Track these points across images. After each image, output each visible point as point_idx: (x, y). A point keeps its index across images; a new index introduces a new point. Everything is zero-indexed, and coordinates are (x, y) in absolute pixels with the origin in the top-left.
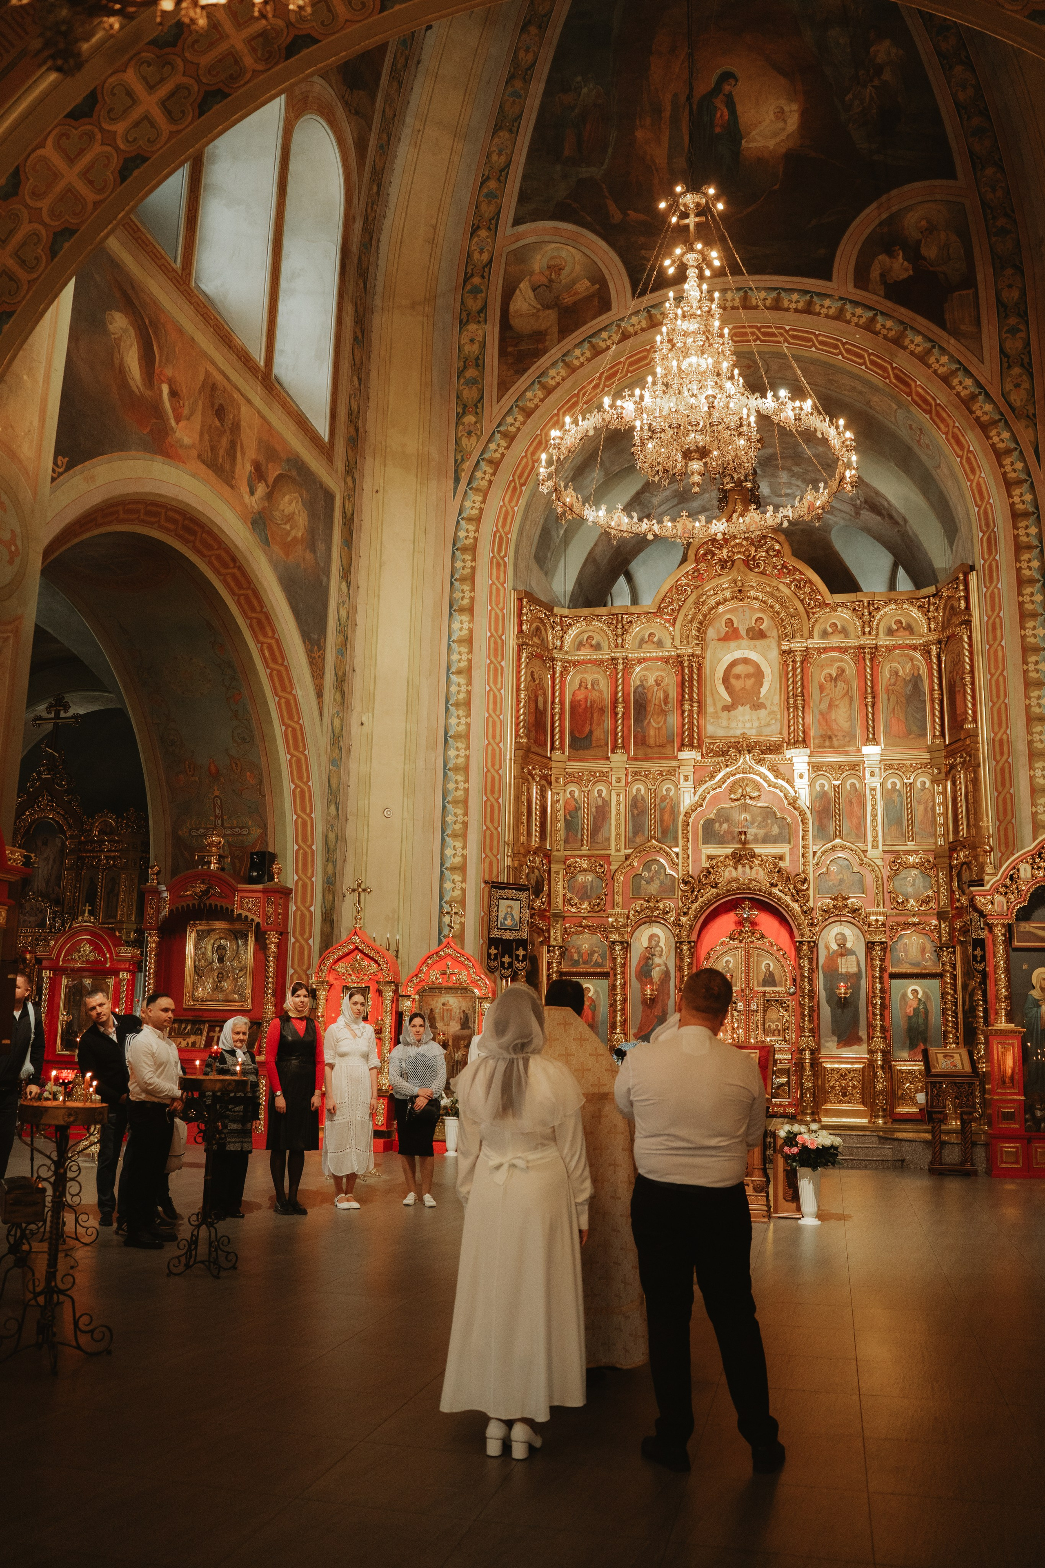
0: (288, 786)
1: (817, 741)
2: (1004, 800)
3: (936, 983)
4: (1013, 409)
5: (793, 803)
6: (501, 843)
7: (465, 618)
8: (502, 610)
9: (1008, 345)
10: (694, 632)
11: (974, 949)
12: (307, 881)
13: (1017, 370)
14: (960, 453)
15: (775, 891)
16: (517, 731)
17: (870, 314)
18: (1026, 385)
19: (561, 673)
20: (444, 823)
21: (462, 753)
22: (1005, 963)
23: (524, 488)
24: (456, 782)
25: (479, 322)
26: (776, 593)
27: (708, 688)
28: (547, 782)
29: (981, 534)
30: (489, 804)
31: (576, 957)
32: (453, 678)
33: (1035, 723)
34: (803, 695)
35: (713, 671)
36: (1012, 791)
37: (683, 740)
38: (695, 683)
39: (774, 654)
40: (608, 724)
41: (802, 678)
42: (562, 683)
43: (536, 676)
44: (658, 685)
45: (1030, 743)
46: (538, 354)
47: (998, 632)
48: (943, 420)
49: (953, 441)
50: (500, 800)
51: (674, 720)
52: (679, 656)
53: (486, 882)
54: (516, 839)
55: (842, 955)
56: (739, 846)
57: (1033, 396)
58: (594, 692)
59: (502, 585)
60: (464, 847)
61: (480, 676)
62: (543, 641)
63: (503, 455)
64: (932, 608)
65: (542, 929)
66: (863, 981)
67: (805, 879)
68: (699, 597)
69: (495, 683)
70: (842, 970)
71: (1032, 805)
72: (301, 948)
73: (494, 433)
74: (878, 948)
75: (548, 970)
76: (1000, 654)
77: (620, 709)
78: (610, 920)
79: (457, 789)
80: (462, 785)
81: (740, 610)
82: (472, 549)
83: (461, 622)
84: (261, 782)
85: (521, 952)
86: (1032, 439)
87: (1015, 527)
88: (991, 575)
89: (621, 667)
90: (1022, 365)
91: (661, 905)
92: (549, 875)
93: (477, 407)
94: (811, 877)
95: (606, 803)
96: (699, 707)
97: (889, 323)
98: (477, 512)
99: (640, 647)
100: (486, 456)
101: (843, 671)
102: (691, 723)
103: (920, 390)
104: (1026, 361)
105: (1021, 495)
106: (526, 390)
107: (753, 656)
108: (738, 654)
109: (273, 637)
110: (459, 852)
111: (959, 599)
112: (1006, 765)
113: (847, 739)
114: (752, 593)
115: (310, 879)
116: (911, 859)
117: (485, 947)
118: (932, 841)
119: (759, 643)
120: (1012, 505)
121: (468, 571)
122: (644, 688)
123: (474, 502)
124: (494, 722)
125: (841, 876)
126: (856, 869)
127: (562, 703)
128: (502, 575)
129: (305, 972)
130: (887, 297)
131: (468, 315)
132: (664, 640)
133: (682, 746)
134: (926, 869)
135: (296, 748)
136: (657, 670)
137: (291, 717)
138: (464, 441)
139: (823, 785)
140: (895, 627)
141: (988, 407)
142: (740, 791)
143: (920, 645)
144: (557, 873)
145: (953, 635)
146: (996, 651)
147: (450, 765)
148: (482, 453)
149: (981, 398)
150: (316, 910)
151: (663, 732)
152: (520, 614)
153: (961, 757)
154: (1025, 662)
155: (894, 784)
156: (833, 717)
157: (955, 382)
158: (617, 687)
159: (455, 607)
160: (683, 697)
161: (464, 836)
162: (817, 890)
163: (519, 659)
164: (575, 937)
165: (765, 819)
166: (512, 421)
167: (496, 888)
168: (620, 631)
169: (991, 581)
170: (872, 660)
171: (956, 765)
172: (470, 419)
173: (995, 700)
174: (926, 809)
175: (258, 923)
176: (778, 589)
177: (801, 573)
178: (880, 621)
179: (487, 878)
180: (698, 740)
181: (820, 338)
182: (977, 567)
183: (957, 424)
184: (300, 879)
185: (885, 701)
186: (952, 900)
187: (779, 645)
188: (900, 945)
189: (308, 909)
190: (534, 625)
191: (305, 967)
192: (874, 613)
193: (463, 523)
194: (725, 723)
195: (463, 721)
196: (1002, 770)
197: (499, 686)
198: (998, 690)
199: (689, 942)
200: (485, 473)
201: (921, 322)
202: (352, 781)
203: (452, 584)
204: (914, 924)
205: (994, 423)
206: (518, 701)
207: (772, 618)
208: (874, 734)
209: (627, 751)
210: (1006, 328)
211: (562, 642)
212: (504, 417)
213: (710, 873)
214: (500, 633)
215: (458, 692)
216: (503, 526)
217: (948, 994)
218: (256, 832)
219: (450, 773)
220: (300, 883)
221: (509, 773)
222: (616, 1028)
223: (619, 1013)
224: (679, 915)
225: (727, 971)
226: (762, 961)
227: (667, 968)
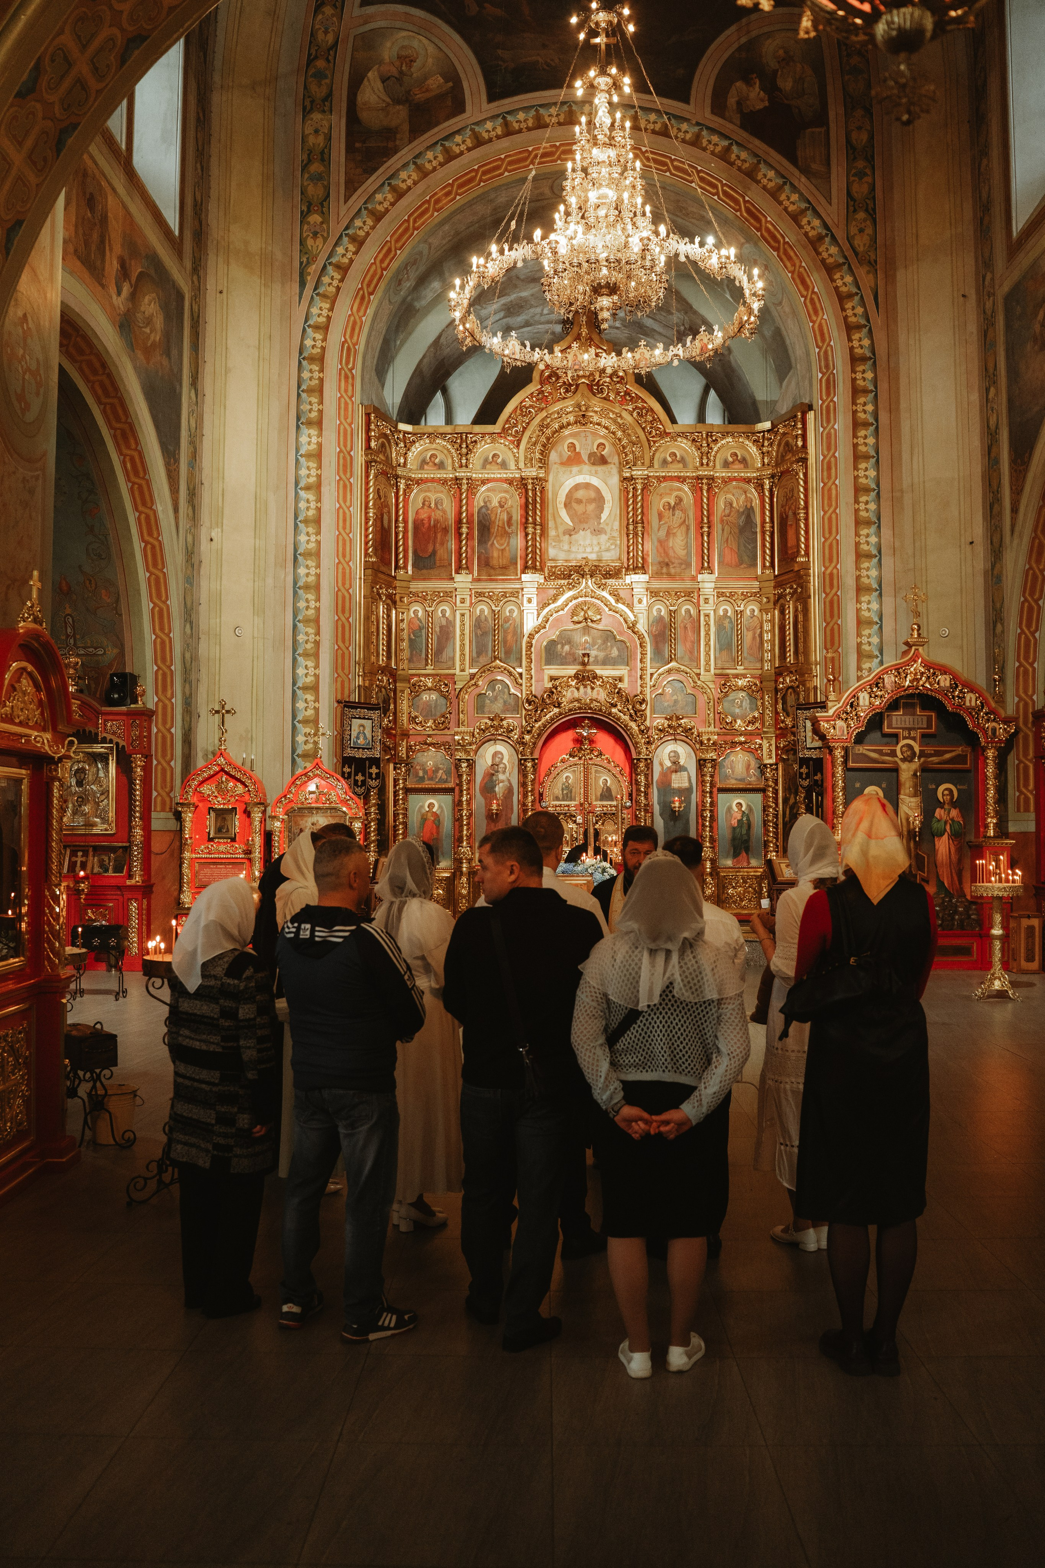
0: (146, 605)
1: (655, 568)
2: (832, 630)
3: (758, 797)
4: (856, 254)
5: (632, 627)
6: (352, 663)
7: (313, 432)
8: (350, 425)
9: (855, 188)
10: (538, 456)
11: (801, 767)
12: (167, 702)
13: (861, 215)
14: (805, 293)
15: (614, 710)
16: (366, 550)
17: (726, 143)
18: (869, 231)
19: (405, 490)
20: (295, 641)
21: (313, 571)
22: (843, 782)
23: (372, 297)
24: (307, 601)
25: (324, 111)
26: (619, 420)
27: (550, 511)
28: (392, 602)
29: (820, 375)
30: (340, 623)
31: (421, 774)
32: (302, 493)
33: (863, 559)
34: (643, 523)
35: (556, 495)
36: (839, 622)
37: (527, 562)
38: (538, 506)
39: (615, 480)
40: (452, 545)
41: (642, 506)
42: (406, 501)
43: (381, 494)
44: (502, 506)
45: (858, 578)
46: (389, 152)
47: (833, 471)
48: (790, 258)
49: (798, 281)
50: (351, 620)
51: (518, 542)
52: (522, 479)
53: (339, 702)
54: (367, 658)
55: (676, 772)
56: (580, 667)
57: (876, 242)
58: (438, 512)
59: (350, 398)
60: (317, 667)
61: (329, 492)
62: (387, 457)
63: (351, 261)
64: (766, 443)
65: (389, 747)
66: (694, 796)
67: (644, 700)
68: (543, 420)
69: (345, 501)
70: (675, 785)
71: (858, 636)
72: (164, 771)
73: (341, 236)
74: (709, 765)
75: (395, 786)
76: (834, 492)
77: (464, 530)
78: (456, 738)
79: (307, 608)
80: (313, 604)
81: (583, 434)
82: (320, 359)
83: (309, 436)
84: (118, 600)
85: (374, 770)
86: (873, 285)
87: (853, 371)
88: (828, 415)
89: (465, 487)
90: (867, 210)
91: (505, 723)
92: (395, 694)
93: (323, 206)
94: (648, 698)
95: (451, 624)
96: (541, 530)
97: (744, 155)
98: (324, 319)
99: (484, 467)
100: (334, 260)
101: (681, 500)
102: (534, 546)
103: (770, 226)
104: (871, 205)
105: (860, 340)
106: (375, 192)
107: (595, 481)
108: (581, 479)
109: (136, 449)
110: (311, 671)
111: (797, 437)
112: (835, 598)
113: (683, 566)
114: (596, 419)
115: (170, 700)
116: (741, 683)
117: (339, 766)
118: (759, 665)
119: (600, 469)
120: (852, 349)
121: (315, 382)
122: (488, 509)
123: (321, 309)
124: (344, 540)
125: (675, 697)
126: (689, 691)
127: (405, 521)
128: (350, 388)
129: (168, 794)
130: (743, 126)
131: (312, 102)
132: (507, 461)
133: (525, 569)
134: (753, 691)
135: (155, 565)
136: (500, 492)
137: (150, 534)
138: (310, 242)
139: (659, 610)
140: (731, 459)
141: (833, 250)
142: (582, 613)
143: (754, 478)
144: (403, 692)
145: (787, 472)
146: (830, 490)
147: (300, 584)
148: (330, 256)
149: (827, 240)
150: (177, 731)
151: (507, 554)
152: (368, 430)
153: (791, 588)
154: (857, 502)
155: (726, 611)
156: (671, 545)
157: (804, 221)
158: (461, 507)
159: (303, 420)
160: (527, 519)
161: (316, 655)
162: (653, 711)
163: (367, 476)
164: (419, 754)
165: (605, 642)
166: (361, 224)
167: (348, 707)
168: (464, 451)
169: (828, 421)
170: (708, 491)
171: (786, 595)
172: (315, 218)
173: (827, 535)
174: (754, 634)
175: (123, 746)
176: (621, 416)
177: (644, 401)
178: (717, 452)
179: (339, 697)
180: (540, 563)
181: (675, 163)
182: (815, 407)
183: (803, 264)
184: (159, 700)
185: (720, 531)
186: (777, 721)
187: (620, 471)
188: (727, 763)
189: (169, 730)
190: (381, 440)
191: (167, 790)
192: (712, 445)
193: (309, 330)
194: (566, 547)
195: (313, 538)
196: (831, 602)
197: (348, 504)
198: (830, 526)
199: (533, 760)
200: (332, 278)
201: (775, 156)
202: (204, 598)
203: (299, 395)
204: (741, 743)
205: (839, 266)
206: (367, 519)
207: (613, 444)
208: (708, 563)
209: (471, 573)
210: (853, 171)
211: (405, 459)
212: (352, 220)
213: (553, 693)
214: (349, 448)
215: (308, 509)
216: (351, 337)
217: (771, 807)
218: (112, 652)
219: (300, 592)
220: (160, 704)
221: (359, 591)
222: (462, 842)
223: (465, 828)
224: (523, 733)
225: (566, 787)
226: (600, 777)
227: (510, 784)
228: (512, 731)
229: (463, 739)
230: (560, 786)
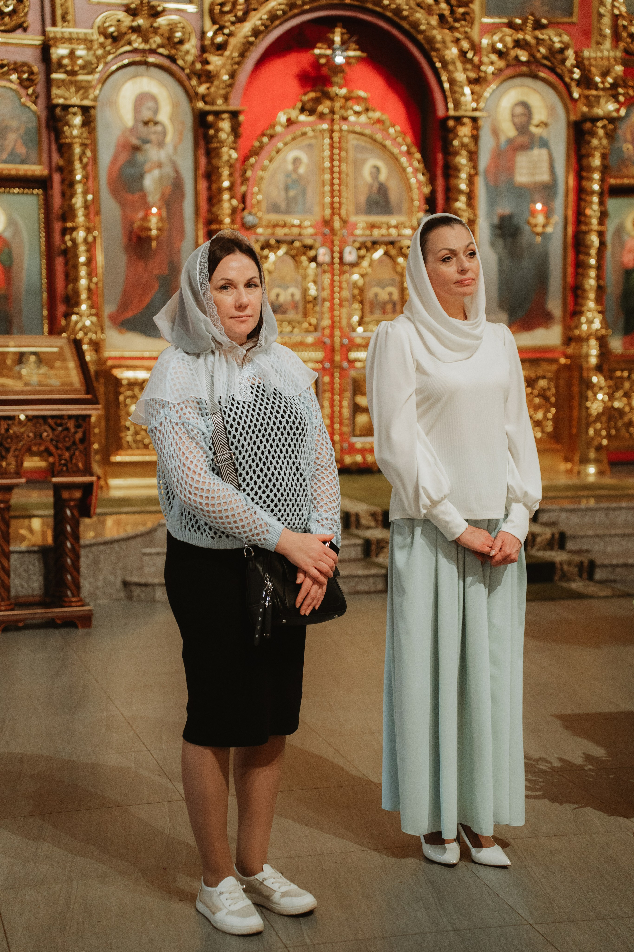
55: (523, 148)
66: (559, 203)
91: (164, 22)
162: (485, 9)
222: (78, 304)
223: (83, 272)
224: (203, 49)
225: (295, 182)
226: (364, 161)
227: (176, 170)
228: (181, 42)
229: (72, 55)
230: (280, 178)
